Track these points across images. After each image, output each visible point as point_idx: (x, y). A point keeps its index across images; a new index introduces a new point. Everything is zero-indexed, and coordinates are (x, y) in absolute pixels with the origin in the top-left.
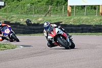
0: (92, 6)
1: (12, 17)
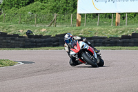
0: (106, 14)
1: (9, 28)
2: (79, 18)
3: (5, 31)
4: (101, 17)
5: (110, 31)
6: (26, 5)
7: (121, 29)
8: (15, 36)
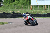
0: (41, 6)
1: (6, 10)
2: (31, 7)
3: (4, 12)
4: (39, 7)
5: (43, 12)
6: (12, 2)
7: (47, 11)
8: (8, 13)
